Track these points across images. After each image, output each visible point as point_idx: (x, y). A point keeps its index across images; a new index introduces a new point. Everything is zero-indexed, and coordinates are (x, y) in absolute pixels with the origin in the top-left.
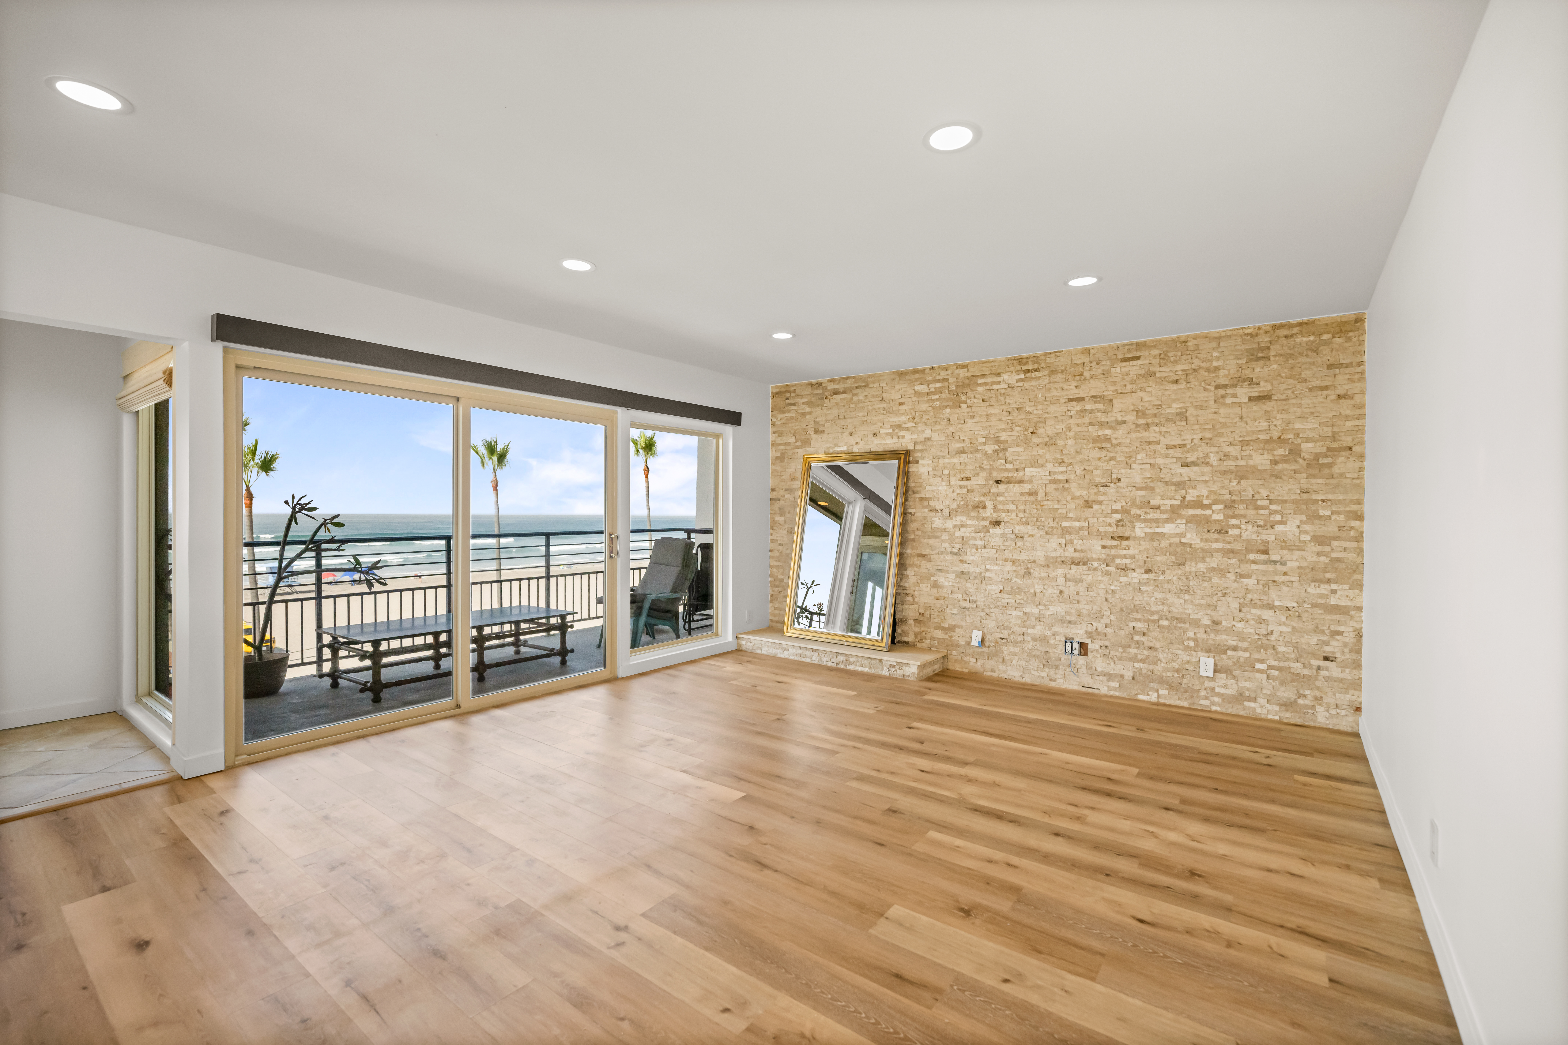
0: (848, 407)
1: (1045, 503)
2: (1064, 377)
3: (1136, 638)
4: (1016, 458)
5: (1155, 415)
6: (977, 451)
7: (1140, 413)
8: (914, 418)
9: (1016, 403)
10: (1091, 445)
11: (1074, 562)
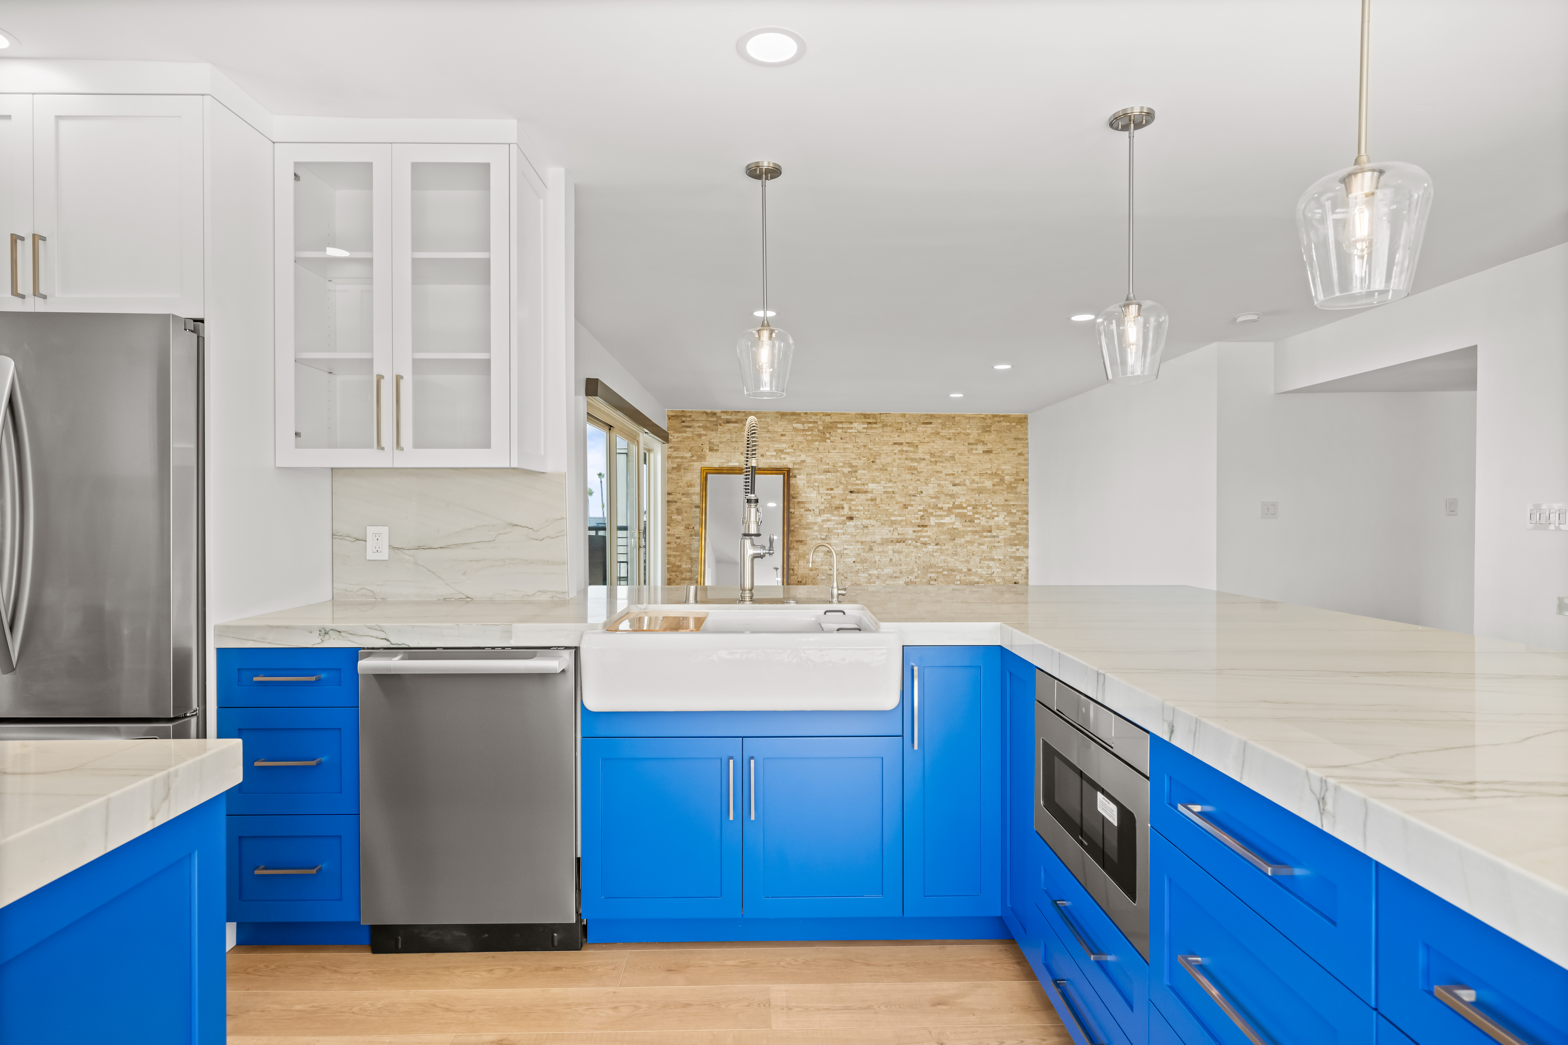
0: (739, 433)
1: (881, 505)
2: (891, 429)
4: (863, 477)
5: (940, 457)
6: (838, 471)
7: (932, 455)
8: (793, 446)
9: (862, 442)
10: (907, 471)
11: (899, 542)
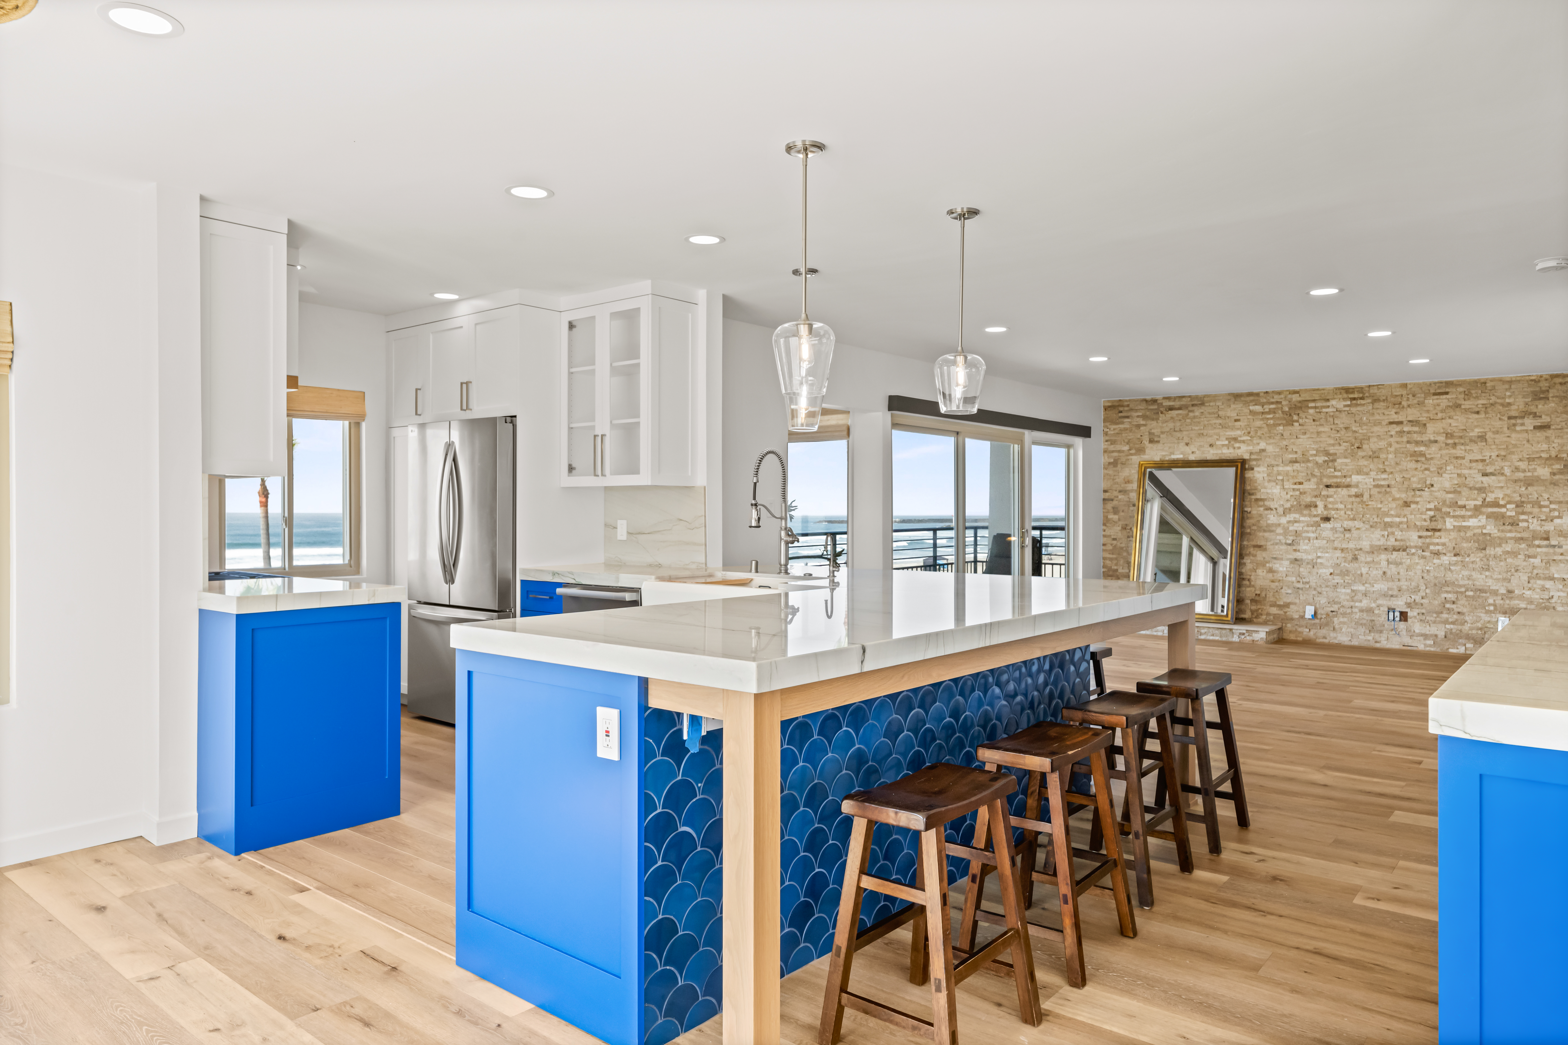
0: (1184, 421)
1: (1370, 503)
2: (1385, 404)
3: (1448, 606)
4: (1344, 467)
5: (1461, 437)
6: (1308, 461)
7: (1449, 435)
8: (1249, 433)
9: (1343, 423)
10: (1409, 458)
11: (1395, 549)
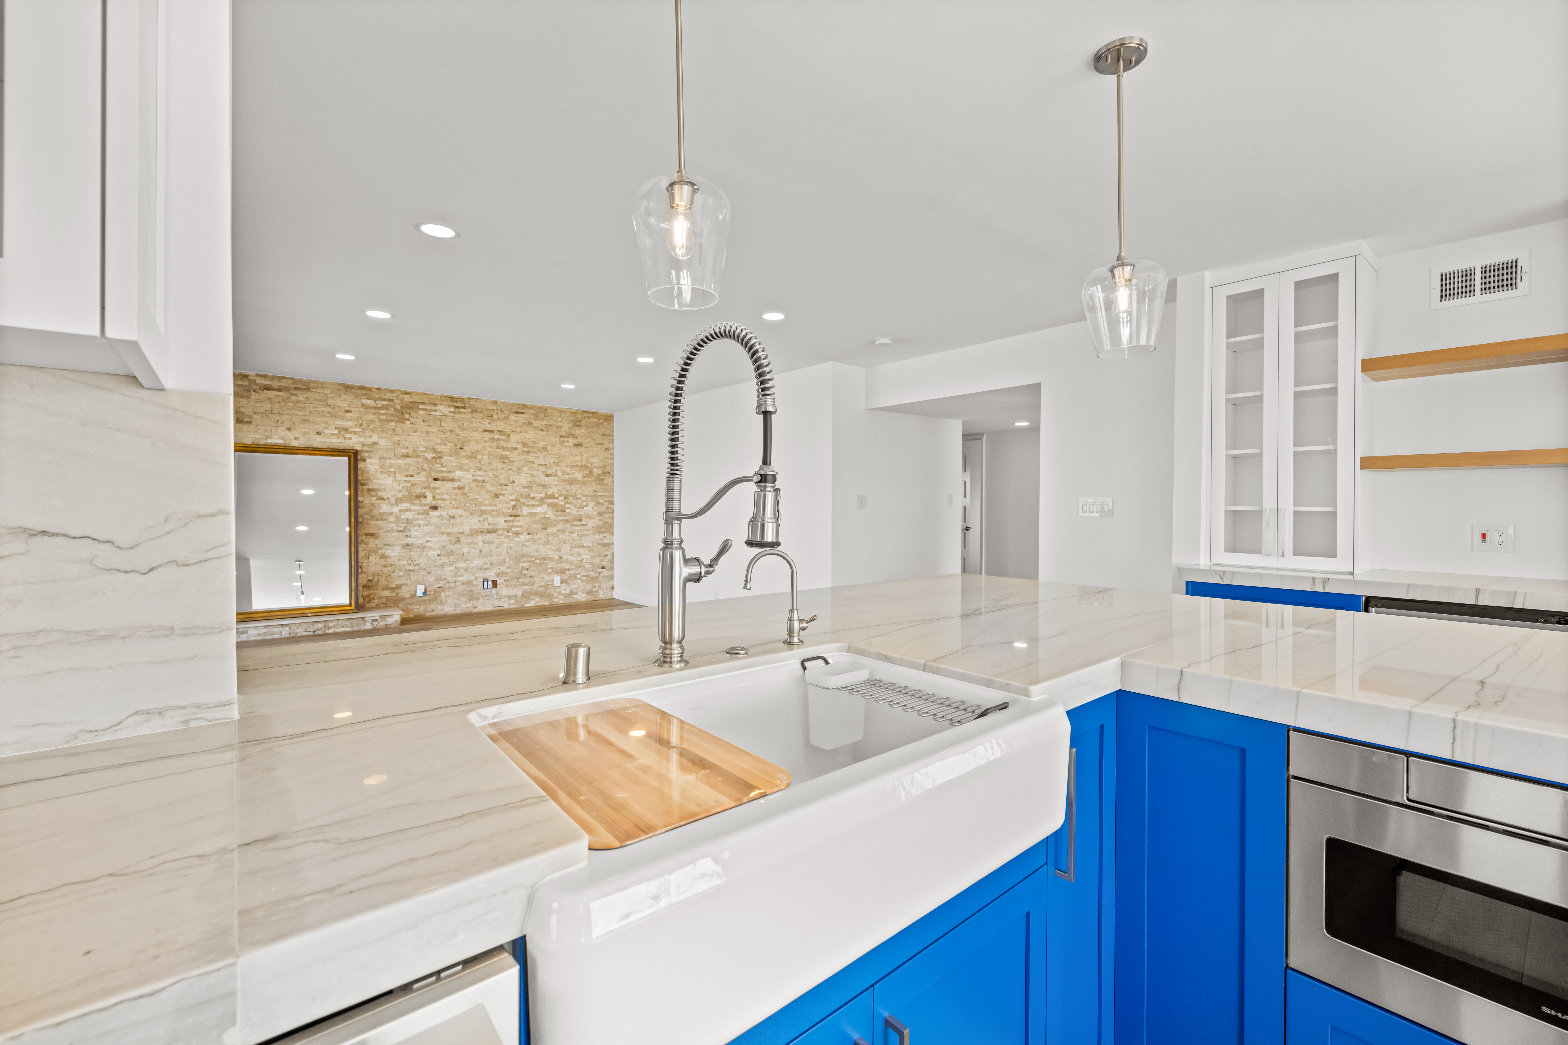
0: (284, 404)
2: (481, 415)
3: (524, 572)
4: (449, 464)
5: (532, 447)
6: (419, 456)
7: (525, 445)
8: (361, 425)
9: (448, 426)
10: (498, 460)
11: (489, 532)
